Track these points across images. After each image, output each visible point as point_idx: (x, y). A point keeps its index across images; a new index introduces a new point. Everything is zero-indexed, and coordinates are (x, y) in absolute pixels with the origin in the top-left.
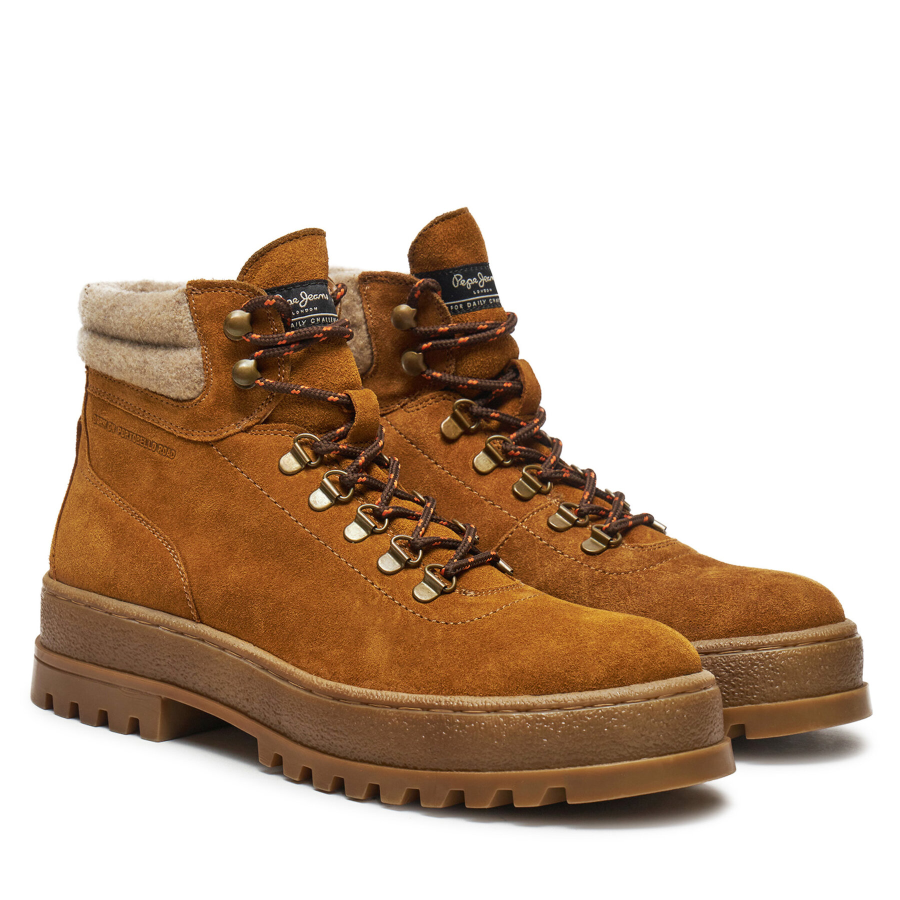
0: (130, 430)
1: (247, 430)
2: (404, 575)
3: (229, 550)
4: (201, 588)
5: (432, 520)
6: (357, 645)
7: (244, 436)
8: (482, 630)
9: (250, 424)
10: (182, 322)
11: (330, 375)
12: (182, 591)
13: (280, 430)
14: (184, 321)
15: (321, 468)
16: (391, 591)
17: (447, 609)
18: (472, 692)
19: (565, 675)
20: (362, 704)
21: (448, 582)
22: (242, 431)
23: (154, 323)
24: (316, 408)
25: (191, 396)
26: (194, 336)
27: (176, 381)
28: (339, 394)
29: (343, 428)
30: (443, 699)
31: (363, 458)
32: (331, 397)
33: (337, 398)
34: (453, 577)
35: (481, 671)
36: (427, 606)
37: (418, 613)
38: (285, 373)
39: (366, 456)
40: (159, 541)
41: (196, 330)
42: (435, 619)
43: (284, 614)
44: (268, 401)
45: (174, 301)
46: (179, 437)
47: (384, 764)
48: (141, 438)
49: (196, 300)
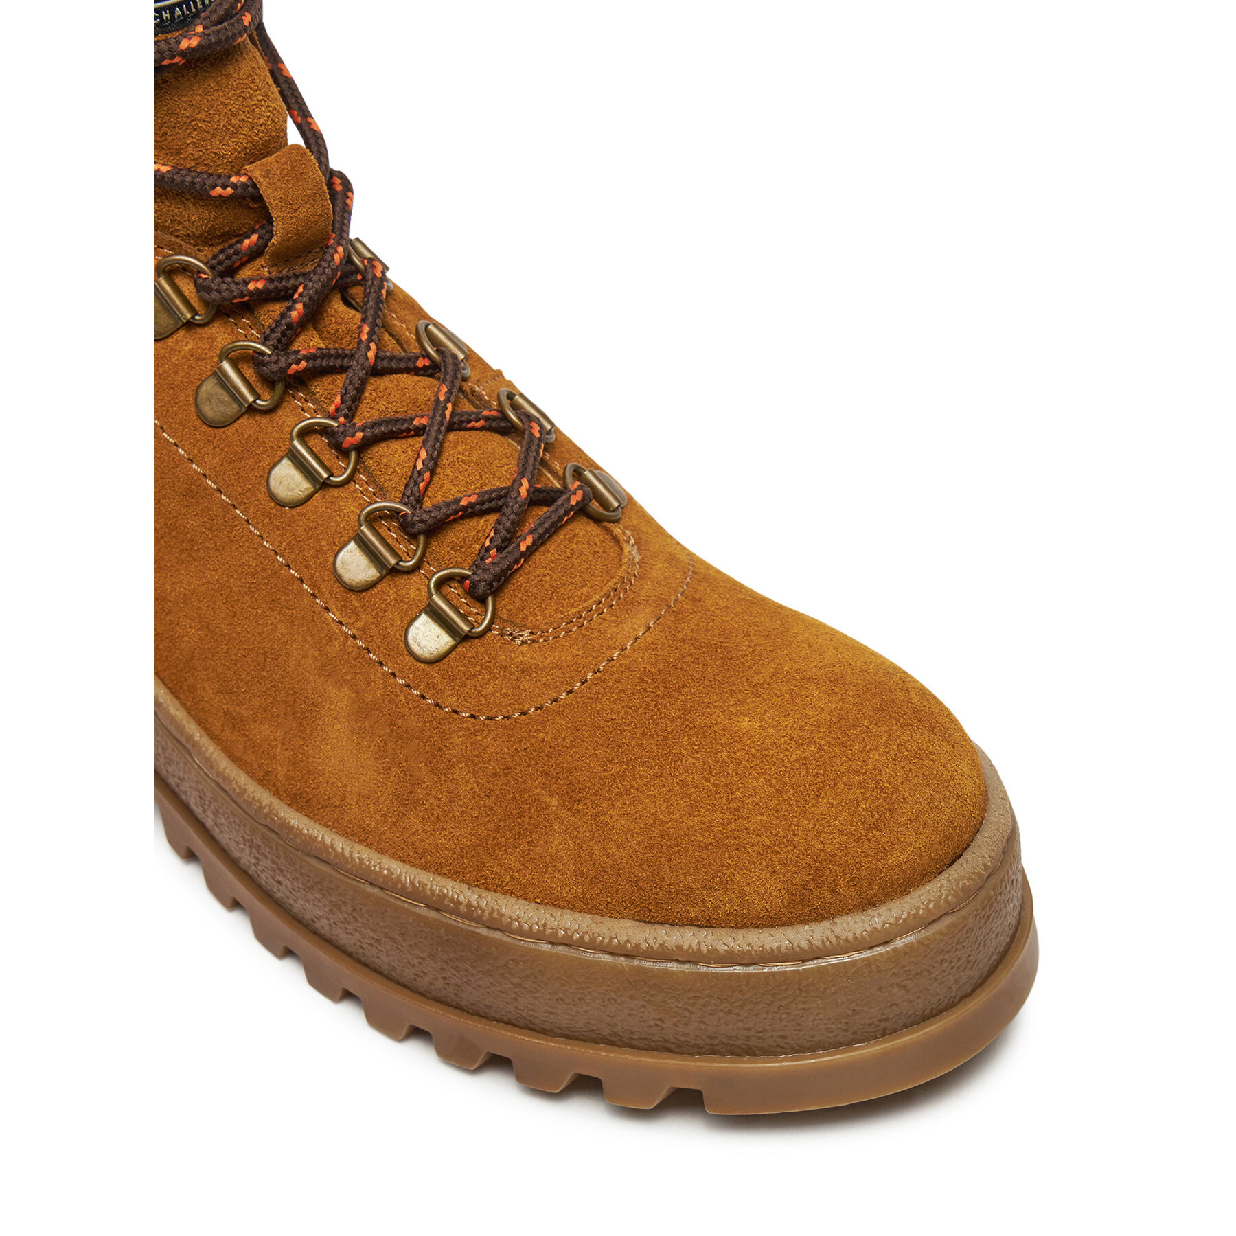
2: (388, 589)
5: (451, 428)
8: (543, 741)
11: (209, 136)
15: (216, 324)
16: (364, 629)
17: (474, 682)
18: (521, 893)
19: (702, 894)
21: (478, 605)
24: (191, 205)
28: (234, 179)
29: (254, 237)
30: (466, 895)
31: (299, 306)
32: (219, 190)
33: (229, 190)
34: (488, 597)
35: (538, 850)
36: (433, 671)
37: (416, 688)
39: (306, 299)
42: (450, 706)
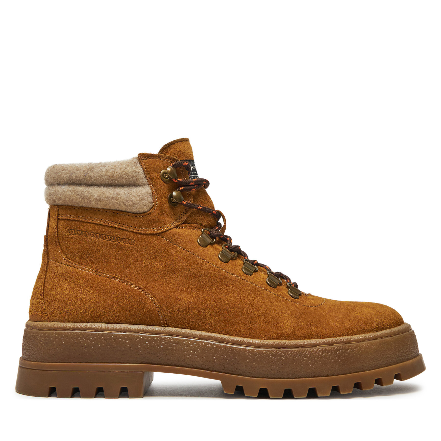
0: (100, 233)
1: (177, 227)
3: (179, 286)
4: (168, 308)
6: (277, 321)
7: (176, 230)
9: (178, 224)
10: (139, 172)
12: (156, 310)
13: (192, 227)
14: (140, 172)
17: (308, 301)
20: (295, 348)
22: (174, 228)
23: (124, 173)
24: (207, 217)
25: (146, 210)
26: (145, 180)
27: (139, 202)
29: (217, 228)
38: (191, 200)
40: (133, 288)
41: (146, 177)
42: (307, 305)
43: (225, 313)
44: (185, 213)
45: (133, 162)
46: (137, 233)
47: (314, 377)
48: (110, 237)
49: (145, 162)
